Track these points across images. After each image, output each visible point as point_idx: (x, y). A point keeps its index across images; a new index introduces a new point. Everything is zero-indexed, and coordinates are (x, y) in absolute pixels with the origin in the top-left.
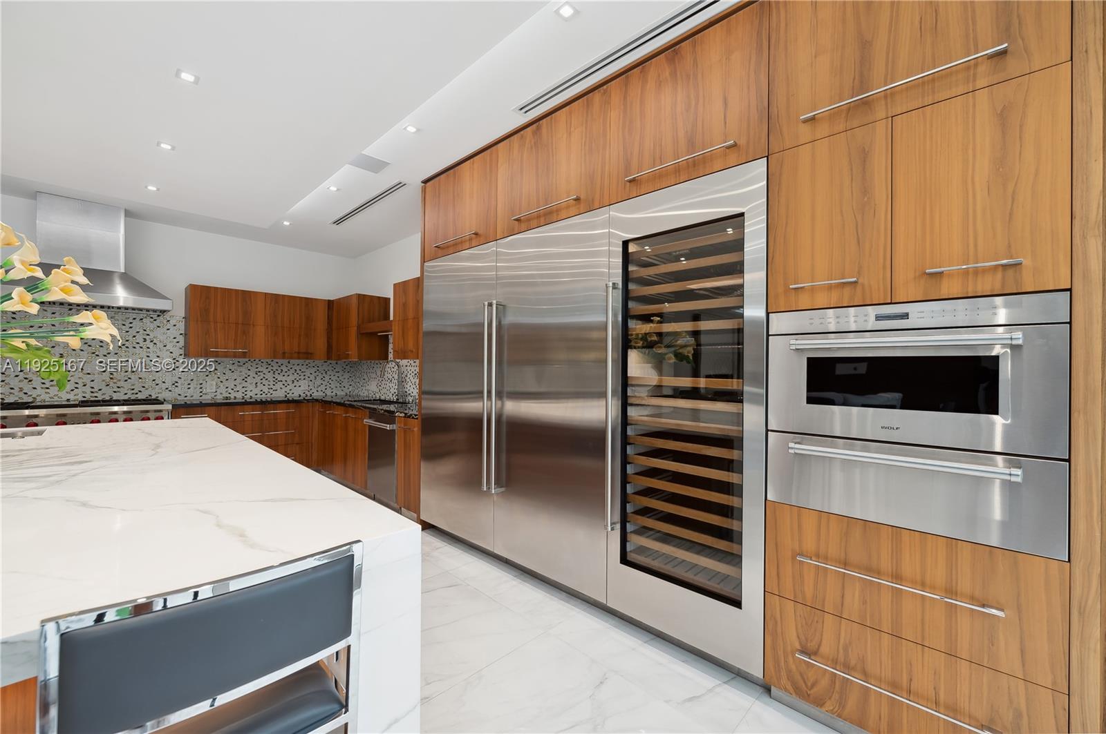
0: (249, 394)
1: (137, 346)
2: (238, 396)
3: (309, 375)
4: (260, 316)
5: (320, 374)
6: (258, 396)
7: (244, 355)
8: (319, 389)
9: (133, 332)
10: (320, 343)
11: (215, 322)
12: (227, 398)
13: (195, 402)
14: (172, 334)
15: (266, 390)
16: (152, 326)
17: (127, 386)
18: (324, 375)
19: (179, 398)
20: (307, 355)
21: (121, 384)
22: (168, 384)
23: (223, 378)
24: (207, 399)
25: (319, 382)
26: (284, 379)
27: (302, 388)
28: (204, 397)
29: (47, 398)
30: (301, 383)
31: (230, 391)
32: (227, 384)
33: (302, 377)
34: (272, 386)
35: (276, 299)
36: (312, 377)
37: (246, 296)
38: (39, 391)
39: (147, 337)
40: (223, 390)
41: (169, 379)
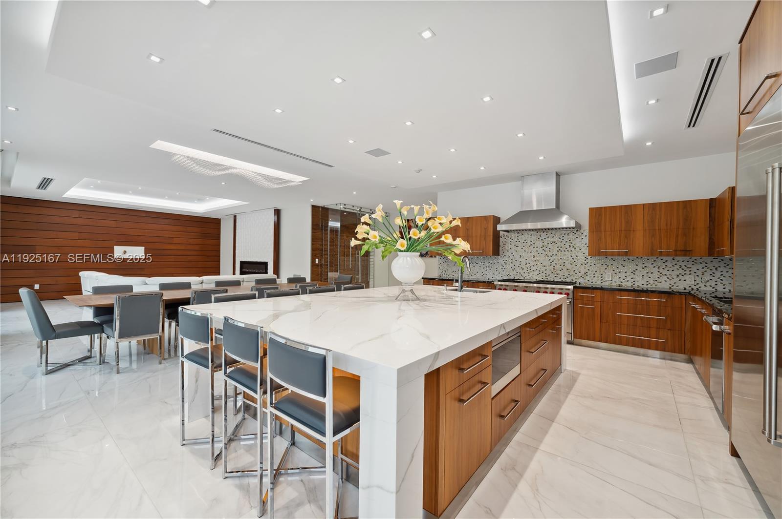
0: (637, 284)
1: (566, 250)
2: (628, 285)
3: (696, 271)
4: (639, 223)
5: (708, 270)
6: (645, 286)
7: (626, 254)
8: (708, 284)
9: (564, 242)
10: (701, 241)
11: (605, 231)
12: (619, 285)
13: (598, 287)
14: (583, 242)
15: (651, 281)
16: (574, 237)
17: (561, 273)
18: (714, 271)
19: (588, 283)
20: (686, 252)
21: (558, 272)
22: (582, 273)
23: (617, 271)
24: (606, 285)
25: (707, 277)
26: (668, 273)
27: (686, 282)
28: (604, 283)
29: (528, 277)
30: (686, 277)
31: (622, 280)
32: (619, 275)
33: (688, 272)
34: (657, 279)
35: (653, 207)
36: (699, 273)
37: (628, 210)
38: (526, 274)
39: (571, 245)
40: (616, 279)
41: (583, 271)
